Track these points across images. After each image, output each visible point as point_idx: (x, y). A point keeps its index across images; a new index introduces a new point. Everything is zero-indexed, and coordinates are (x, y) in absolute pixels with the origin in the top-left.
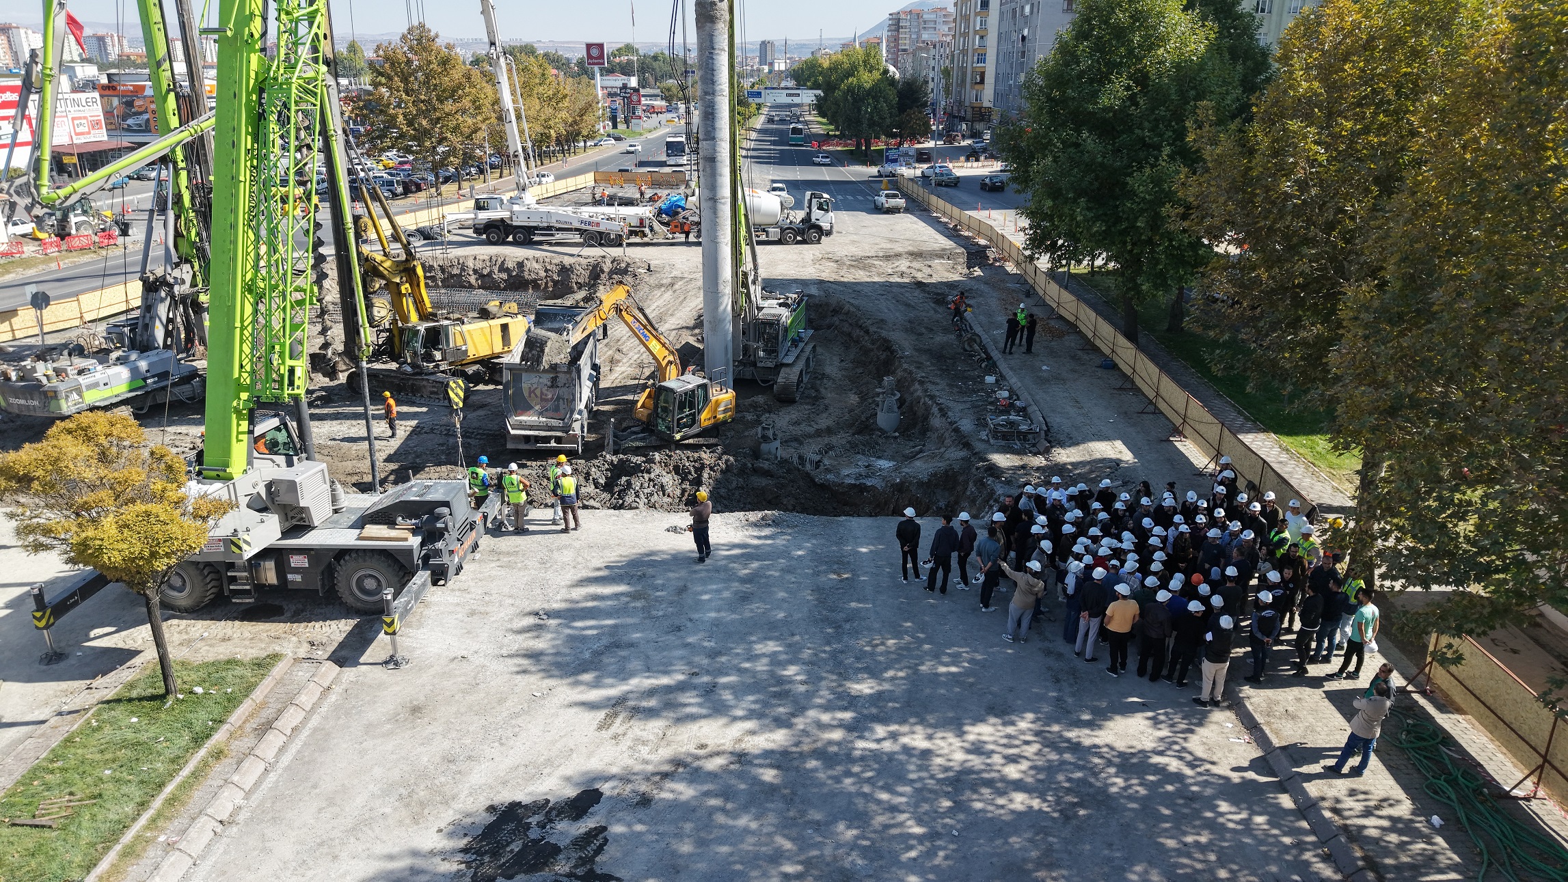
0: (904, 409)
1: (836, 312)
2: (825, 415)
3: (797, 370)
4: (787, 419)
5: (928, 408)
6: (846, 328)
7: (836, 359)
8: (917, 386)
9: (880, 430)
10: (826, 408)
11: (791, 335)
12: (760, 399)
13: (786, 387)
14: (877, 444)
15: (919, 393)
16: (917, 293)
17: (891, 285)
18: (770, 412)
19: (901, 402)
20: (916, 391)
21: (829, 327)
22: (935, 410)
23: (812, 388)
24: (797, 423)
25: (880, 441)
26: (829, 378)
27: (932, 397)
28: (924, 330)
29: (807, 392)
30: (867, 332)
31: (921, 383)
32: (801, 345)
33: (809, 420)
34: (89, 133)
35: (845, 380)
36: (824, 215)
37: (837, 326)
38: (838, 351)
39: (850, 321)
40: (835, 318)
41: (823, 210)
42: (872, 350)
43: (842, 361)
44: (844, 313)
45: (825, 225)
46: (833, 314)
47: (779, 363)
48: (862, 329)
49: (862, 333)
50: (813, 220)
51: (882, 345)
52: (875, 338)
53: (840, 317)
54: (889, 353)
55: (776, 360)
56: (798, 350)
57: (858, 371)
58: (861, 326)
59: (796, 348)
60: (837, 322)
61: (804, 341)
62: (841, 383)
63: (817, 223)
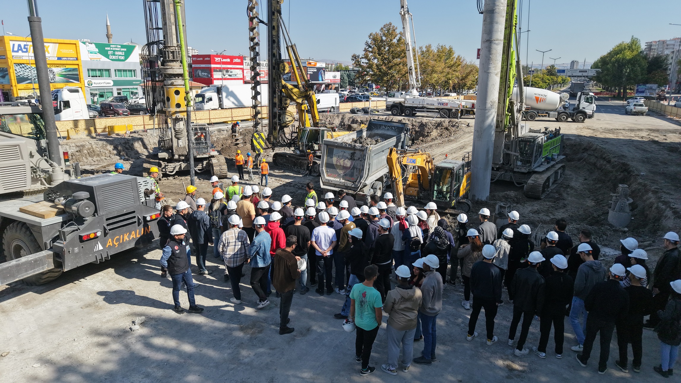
0: (636, 212)
1: (585, 150)
2: (562, 210)
3: (545, 176)
4: (530, 208)
5: (660, 212)
6: (593, 160)
7: (581, 180)
8: (650, 195)
9: (611, 226)
10: (565, 206)
11: (544, 154)
12: (512, 193)
13: (534, 187)
14: (605, 234)
15: (653, 200)
16: (654, 146)
17: (633, 141)
18: (517, 203)
19: (633, 206)
20: (648, 199)
21: (579, 160)
22: (669, 213)
23: (557, 192)
24: (537, 212)
25: (609, 233)
26: (572, 188)
27: (665, 203)
28: (659, 163)
29: (551, 195)
30: (609, 162)
31: (655, 192)
32: (552, 163)
33: (547, 212)
35: (585, 191)
36: (588, 105)
37: (585, 159)
38: (583, 174)
39: (596, 155)
40: (585, 154)
41: (588, 102)
42: (612, 172)
43: (586, 179)
44: (592, 150)
45: (589, 112)
46: (584, 151)
47: (531, 171)
48: (605, 160)
49: (605, 163)
50: (581, 108)
51: (622, 168)
52: (616, 165)
53: (589, 152)
54: (626, 173)
55: (529, 168)
56: (549, 165)
57: (598, 186)
58: (604, 158)
59: (548, 163)
60: (586, 156)
61: (555, 161)
62: (581, 192)
63: (584, 110)
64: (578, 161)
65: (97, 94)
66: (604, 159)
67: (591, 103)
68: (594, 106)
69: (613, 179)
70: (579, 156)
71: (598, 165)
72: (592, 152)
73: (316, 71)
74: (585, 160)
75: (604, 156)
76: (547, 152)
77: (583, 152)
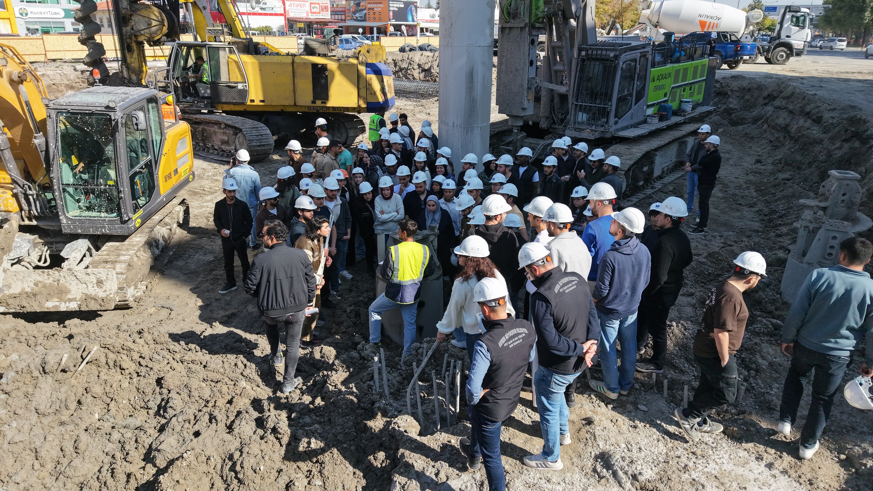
1: (771, 98)
6: (782, 119)
7: (748, 162)
11: (654, 97)
21: (755, 121)
30: (818, 120)
34: (319, 13)
35: (748, 188)
36: (798, 31)
37: (768, 118)
38: (759, 149)
39: (791, 107)
40: (769, 109)
41: (798, 26)
42: (820, 142)
43: (758, 161)
44: (784, 98)
45: (797, 43)
46: (767, 101)
47: (608, 136)
48: (809, 118)
49: (809, 123)
50: (783, 35)
51: (846, 131)
52: (832, 124)
53: (777, 103)
54: (857, 144)
55: (602, 129)
56: (664, 124)
57: (781, 176)
58: (808, 113)
59: (661, 119)
60: (770, 113)
61: (684, 116)
62: (737, 192)
63: (788, 40)
64: (753, 124)
65: (37, 30)
66: (808, 115)
67: (803, 27)
68: (807, 33)
69: (821, 158)
70: (755, 112)
71: (793, 129)
72: (784, 102)
73: (403, 6)
74: (766, 121)
75: (808, 109)
76: (662, 92)
77: (766, 104)
